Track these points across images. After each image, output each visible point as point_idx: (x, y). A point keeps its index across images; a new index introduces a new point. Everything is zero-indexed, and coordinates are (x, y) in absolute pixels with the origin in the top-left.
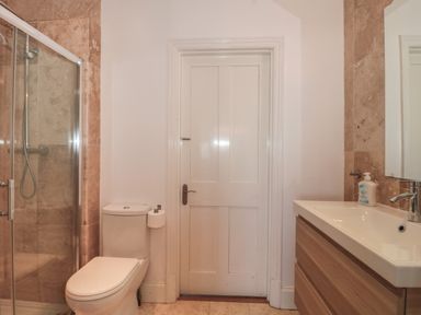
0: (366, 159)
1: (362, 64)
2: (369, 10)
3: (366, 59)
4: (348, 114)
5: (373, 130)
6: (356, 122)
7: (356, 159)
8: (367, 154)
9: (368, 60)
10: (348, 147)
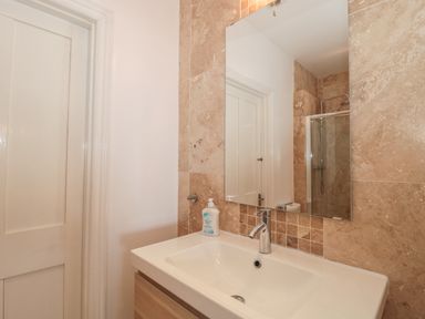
0: (204, 182)
1: (199, 80)
2: (208, 24)
3: (204, 75)
4: (182, 131)
5: (211, 151)
6: (193, 140)
7: (192, 181)
8: (205, 176)
9: (206, 77)
10: (183, 167)
